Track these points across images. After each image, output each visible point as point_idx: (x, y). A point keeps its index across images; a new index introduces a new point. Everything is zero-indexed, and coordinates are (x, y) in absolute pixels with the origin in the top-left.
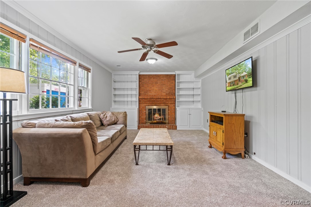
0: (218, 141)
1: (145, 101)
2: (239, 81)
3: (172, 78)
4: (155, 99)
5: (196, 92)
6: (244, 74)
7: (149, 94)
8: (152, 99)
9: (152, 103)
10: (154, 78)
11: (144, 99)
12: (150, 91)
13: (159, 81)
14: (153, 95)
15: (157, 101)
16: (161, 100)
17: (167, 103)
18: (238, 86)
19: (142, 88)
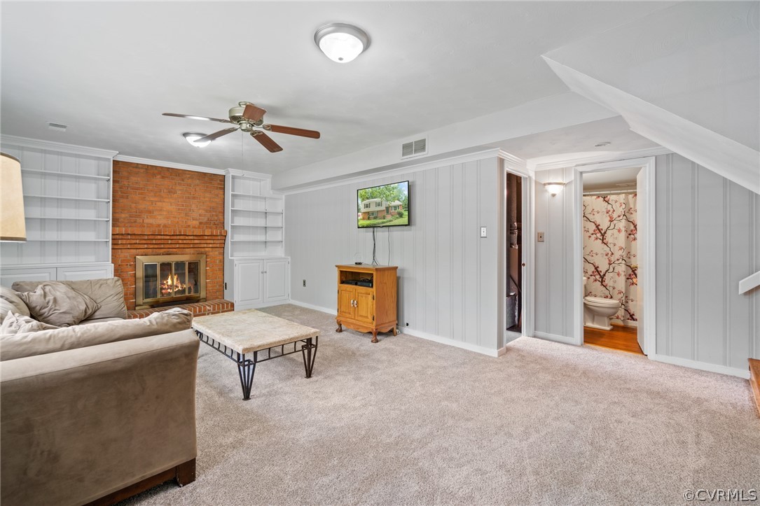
0: (361, 316)
1: (134, 242)
2: (388, 212)
3: (218, 182)
4: (168, 237)
5: (271, 222)
6: (397, 203)
7: (146, 221)
8: (159, 237)
9: (156, 246)
10: (163, 177)
11: (129, 237)
12: (150, 212)
13: (178, 187)
14: (159, 226)
15: (173, 242)
16: (187, 238)
17: (202, 246)
18: (384, 220)
19: (122, 201)
